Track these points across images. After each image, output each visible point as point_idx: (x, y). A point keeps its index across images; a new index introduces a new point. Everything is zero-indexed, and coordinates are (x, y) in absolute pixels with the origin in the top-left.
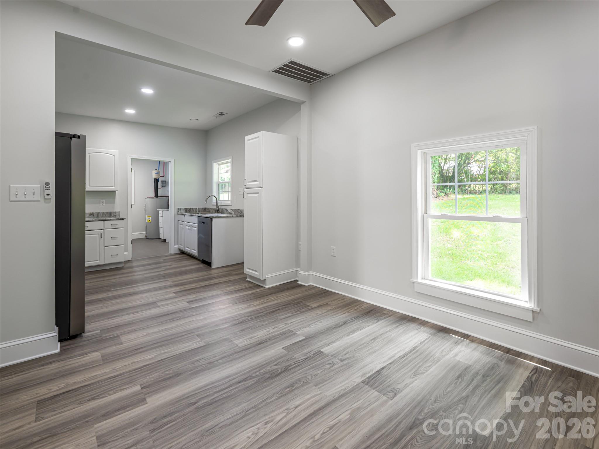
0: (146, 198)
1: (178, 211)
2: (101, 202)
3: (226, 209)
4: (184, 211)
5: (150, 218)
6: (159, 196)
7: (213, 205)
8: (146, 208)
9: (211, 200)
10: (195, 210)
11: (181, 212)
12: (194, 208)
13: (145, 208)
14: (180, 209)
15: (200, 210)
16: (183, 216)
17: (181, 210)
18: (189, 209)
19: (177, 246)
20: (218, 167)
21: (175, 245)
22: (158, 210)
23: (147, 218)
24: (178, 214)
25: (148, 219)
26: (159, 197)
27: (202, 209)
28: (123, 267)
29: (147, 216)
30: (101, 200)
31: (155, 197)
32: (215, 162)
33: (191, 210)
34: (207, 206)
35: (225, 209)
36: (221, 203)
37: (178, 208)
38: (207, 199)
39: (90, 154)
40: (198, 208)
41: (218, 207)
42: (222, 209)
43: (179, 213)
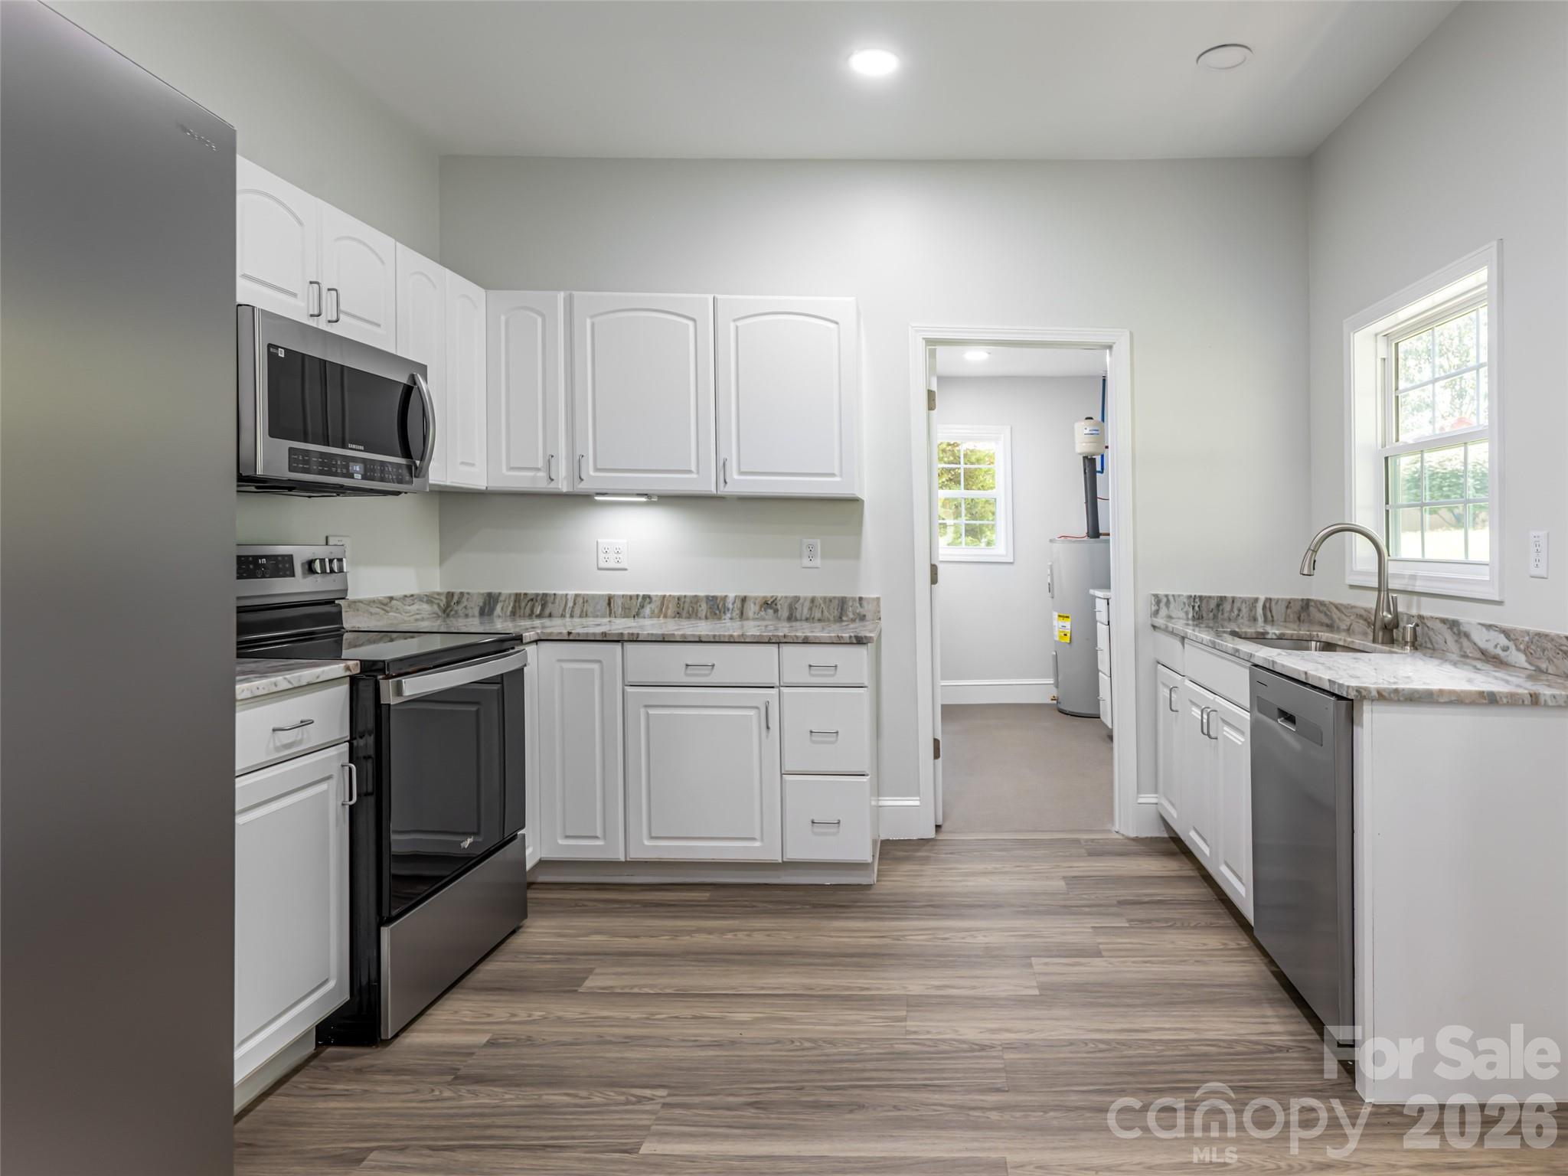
0: (1051, 541)
1: (1157, 612)
2: (806, 552)
3: (1453, 625)
4: (1187, 613)
5: (1068, 623)
6: (1101, 531)
7: (1352, 587)
8: (1052, 579)
9: (1342, 557)
10: (1245, 610)
11: (1170, 617)
12: (1244, 600)
13: (1049, 581)
14: (1164, 600)
15: (1278, 611)
16: (1177, 643)
17: (1168, 603)
18: (1213, 605)
19: (1149, 798)
20: (1382, 354)
21: (1139, 791)
22: (1092, 592)
23: (1058, 623)
24: (1154, 627)
25: (1061, 627)
26: (1101, 537)
27: (1289, 603)
28: (869, 886)
29: (1056, 615)
30: (807, 541)
31: (1088, 535)
32: (1358, 326)
33: (1227, 606)
34: (1317, 590)
35: (1444, 621)
36: (1413, 577)
37: (1156, 596)
38: (1315, 551)
39: (740, 323)
40: (1262, 598)
41: (1393, 604)
42: (1421, 617)
43: (1160, 621)
